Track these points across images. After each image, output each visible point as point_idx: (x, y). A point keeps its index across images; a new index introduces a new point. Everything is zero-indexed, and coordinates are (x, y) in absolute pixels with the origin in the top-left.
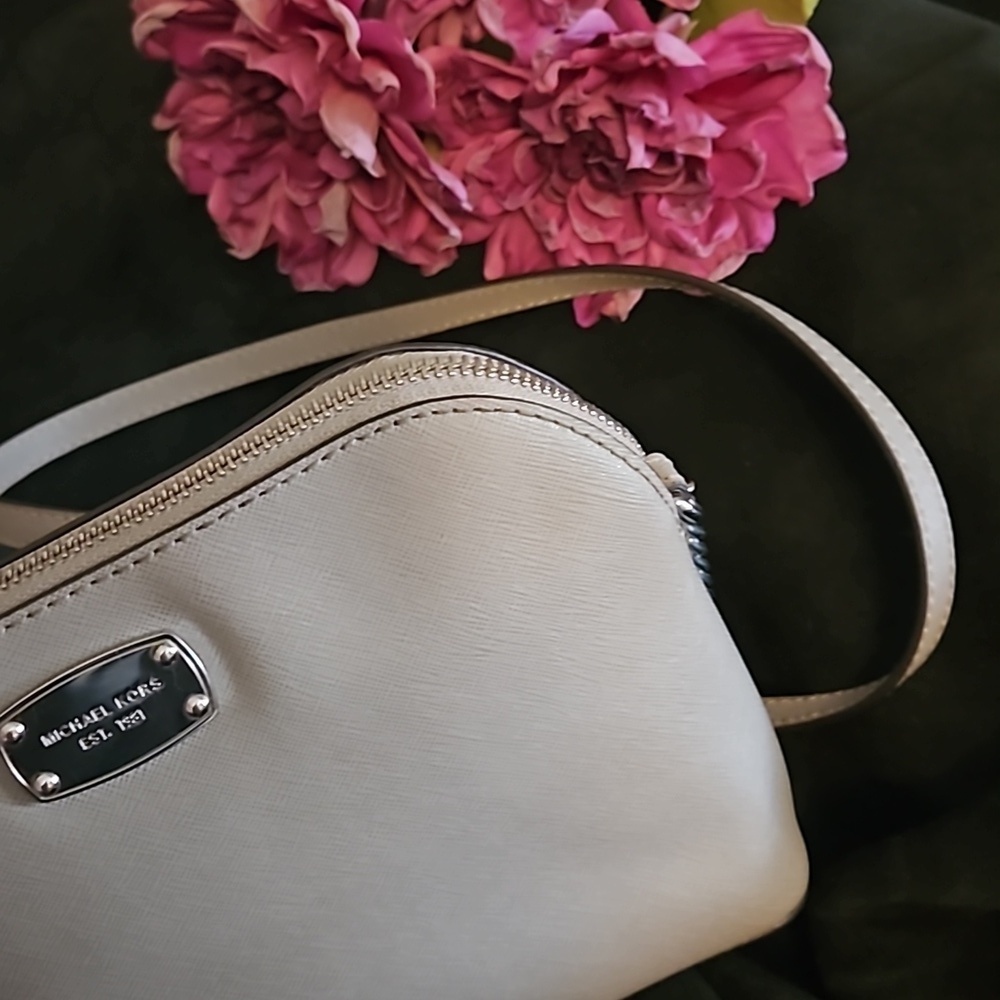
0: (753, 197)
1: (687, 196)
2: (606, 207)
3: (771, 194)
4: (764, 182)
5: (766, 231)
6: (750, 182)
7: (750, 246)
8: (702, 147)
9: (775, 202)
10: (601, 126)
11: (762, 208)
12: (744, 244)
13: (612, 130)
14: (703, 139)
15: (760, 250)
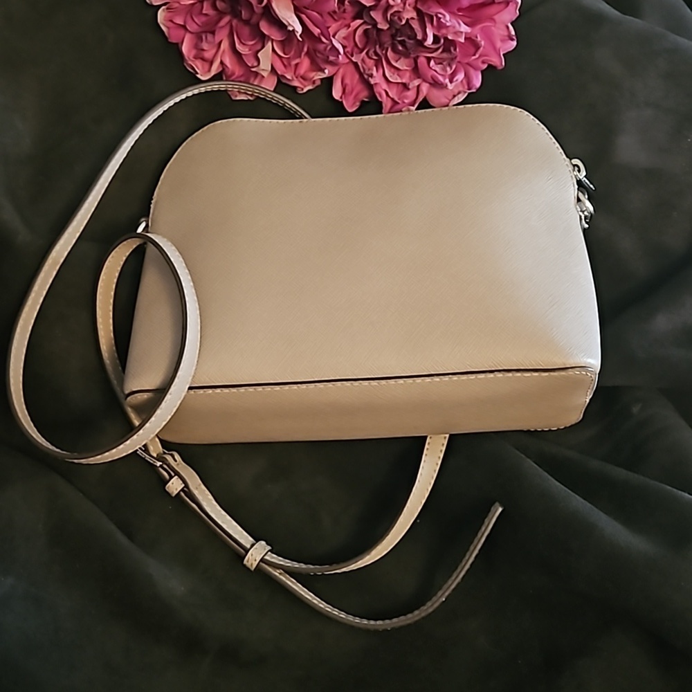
0: (474, 63)
1: (444, 60)
2: (402, 64)
3: (483, 62)
4: (480, 56)
5: (477, 81)
6: (474, 55)
7: (469, 89)
8: (460, 37)
9: (485, 66)
10: (410, 22)
11: (476, 69)
12: (466, 87)
13: (416, 25)
14: (462, 32)
15: (474, 91)
